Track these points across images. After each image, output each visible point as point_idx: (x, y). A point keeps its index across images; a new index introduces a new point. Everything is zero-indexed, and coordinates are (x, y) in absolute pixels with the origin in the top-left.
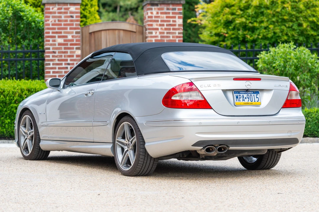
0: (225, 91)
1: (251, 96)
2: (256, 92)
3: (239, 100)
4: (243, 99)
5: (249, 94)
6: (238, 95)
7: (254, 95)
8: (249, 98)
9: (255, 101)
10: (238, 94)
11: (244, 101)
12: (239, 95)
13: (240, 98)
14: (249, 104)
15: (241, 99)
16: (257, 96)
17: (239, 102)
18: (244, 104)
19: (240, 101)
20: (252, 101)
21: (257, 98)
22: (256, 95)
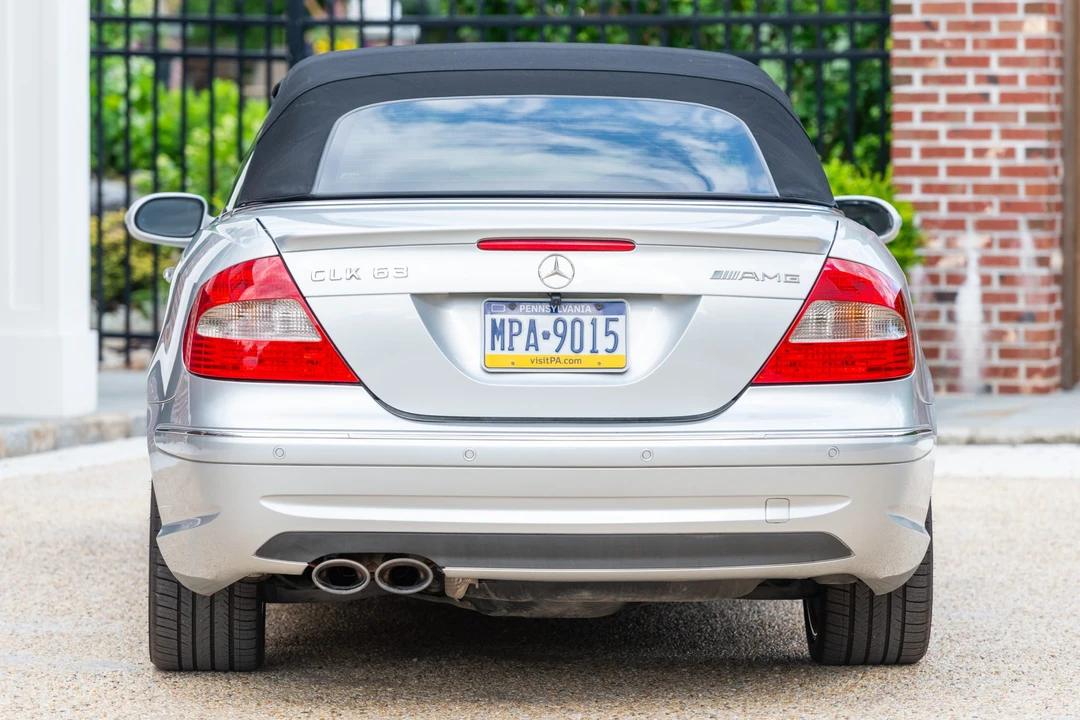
0: (429, 302)
1: (577, 325)
2: (610, 303)
3: (507, 345)
4: (532, 341)
5: (570, 313)
6: (503, 321)
7: (594, 323)
8: (563, 337)
9: (594, 351)
10: (507, 317)
11: (532, 349)
12: (511, 322)
13: (512, 336)
14: (558, 365)
15: (520, 342)
16: (613, 326)
17: (506, 352)
18: (535, 365)
19: (511, 349)
20: (577, 347)
21: (608, 333)
22: (608, 321)
